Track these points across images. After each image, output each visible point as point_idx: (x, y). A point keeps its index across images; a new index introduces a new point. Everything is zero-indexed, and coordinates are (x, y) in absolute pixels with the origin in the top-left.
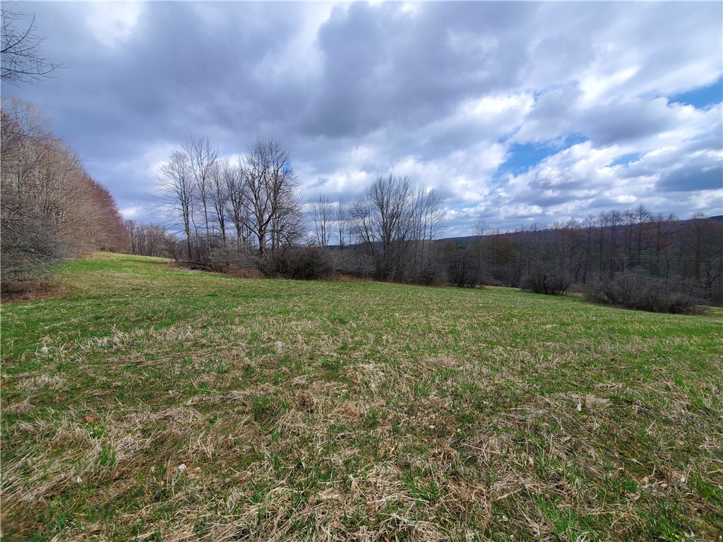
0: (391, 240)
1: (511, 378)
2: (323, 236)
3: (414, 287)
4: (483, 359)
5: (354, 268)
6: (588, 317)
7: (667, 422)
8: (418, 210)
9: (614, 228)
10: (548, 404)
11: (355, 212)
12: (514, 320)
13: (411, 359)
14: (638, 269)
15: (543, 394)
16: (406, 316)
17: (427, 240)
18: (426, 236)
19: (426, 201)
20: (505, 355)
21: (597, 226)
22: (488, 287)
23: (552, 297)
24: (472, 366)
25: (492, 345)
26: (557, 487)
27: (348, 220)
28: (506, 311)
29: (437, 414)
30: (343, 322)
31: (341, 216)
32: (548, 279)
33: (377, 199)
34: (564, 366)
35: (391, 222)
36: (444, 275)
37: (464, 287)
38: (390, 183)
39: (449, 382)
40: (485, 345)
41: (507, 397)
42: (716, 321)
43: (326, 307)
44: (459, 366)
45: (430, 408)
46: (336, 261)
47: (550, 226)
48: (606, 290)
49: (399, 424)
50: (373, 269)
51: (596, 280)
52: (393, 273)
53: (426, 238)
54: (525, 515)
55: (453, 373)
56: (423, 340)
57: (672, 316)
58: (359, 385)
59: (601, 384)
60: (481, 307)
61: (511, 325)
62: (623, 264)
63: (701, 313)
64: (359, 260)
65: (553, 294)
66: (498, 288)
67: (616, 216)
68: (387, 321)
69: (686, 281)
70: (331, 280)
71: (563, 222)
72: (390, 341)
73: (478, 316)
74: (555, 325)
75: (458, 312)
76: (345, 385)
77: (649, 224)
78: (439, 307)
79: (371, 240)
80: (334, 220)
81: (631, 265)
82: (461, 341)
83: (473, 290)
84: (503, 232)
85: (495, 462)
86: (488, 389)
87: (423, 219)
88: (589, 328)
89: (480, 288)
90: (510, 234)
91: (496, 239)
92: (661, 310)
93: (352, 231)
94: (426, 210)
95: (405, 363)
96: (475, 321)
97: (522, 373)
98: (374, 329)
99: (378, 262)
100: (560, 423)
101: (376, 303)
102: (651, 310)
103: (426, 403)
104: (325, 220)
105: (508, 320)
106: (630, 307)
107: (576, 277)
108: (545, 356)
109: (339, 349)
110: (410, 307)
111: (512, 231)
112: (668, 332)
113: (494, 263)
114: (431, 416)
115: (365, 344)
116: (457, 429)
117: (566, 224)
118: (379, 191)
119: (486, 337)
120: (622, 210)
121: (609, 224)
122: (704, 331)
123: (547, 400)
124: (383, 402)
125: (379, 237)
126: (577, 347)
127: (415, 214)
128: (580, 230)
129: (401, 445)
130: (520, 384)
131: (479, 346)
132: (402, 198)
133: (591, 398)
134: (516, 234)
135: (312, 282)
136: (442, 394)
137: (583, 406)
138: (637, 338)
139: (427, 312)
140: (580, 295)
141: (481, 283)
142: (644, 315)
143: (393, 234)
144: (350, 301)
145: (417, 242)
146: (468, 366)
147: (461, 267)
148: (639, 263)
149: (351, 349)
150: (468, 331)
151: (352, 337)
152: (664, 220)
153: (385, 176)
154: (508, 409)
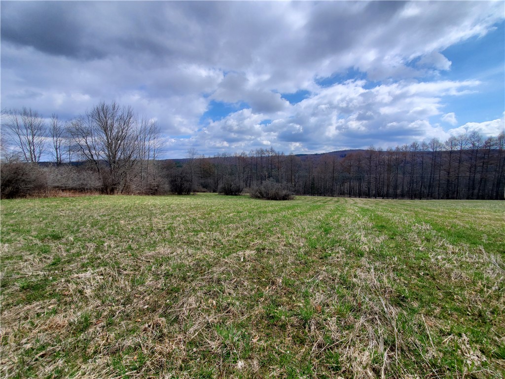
0: (117, 159)
1: (207, 252)
2: (32, 152)
3: (141, 197)
4: (189, 243)
5: (76, 184)
6: (250, 207)
7: (277, 255)
8: (142, 135)
9: (262, 158)
10: (226, 263)
11: (74, 130)
12: (213, 213)
13: (132, 257)
14: (271, 179)
15: (224, 258)
16: (131, 222)
17: (151, 160)
18: (151, 156)
19: (149, 129)
20: (205, 238)
21: (255, 156)
22: (198, 193)
23: (235, 197)
24: (182, 251)
25: (196, 232)
26: (227, 313)
27: (66, 137)
28: (208, 208)
29: (151, 295)
30: (56, 237)
31: (56, 132)
32: (233, 186)
33: (100, 121)
34: (237, 237)
35: (116, 144)
36: (167, 187)
37: (182, 194)
38: (114, 109)
39: (163, 267)
40: (192, 234)
41: (203, 265)
42: (297, 202)
43: (35, 225)
44: (172, 253)
45: (145, 292)
46: (51, 177)
47: (233, 155)
48: (259, 191)
49: (114, 316)
50: (99, 184)
51: (255, 185)
52: (121, 187)
53: (150, 159)
54: (207, 340)
55: (167, 259)
56: (145, 239)
57: (283, 201)
58: (71, 295)
59: (253, 243)
60: (192, 208)
61: (211, 217)
62: (265, 177)
63: (292, 199)
64: (82, 176)
65: (236, 195)
66: (205, 193)
67: (262, 151)
68: (112, 228)
69: (288, 184)
70: (46, 197)
71: (239, 153)
72: (112, 246)
73: (190, 214)
74: (234, 213)
75: (175, 214)
76: (53, 300)
77: (275, 156)
78: (161, 211)
79: (95, 158)
80: (47, 136)
81: (269, 177)
82: (176, 234)
83: (189, 196)
84: (207, 157)
85: (192, 314)
86: (192, 264)
87: (146, 143)
88: (251, 213)
89: (193, 195)
90: (211, 158)
91: (203, 161)
92: (280, 200)
93: (71, 149)
94: (149, 136)
95: (125, 262)
96: (187, 218)
97: (214, 247)
98: (96, 239)
99: (105, 179)
100: (232, 272)
101: (101, 214)
102: (276, 200)
103: (142, 290)
104: (33, 135)
105: (209, 214)
106: (269, 199)
107: (246, 185)
108: (228, 233)
109: (49, 266)
110: (135, 213)
111: (212, 156)
112: (281, 209)
113: (202, 178)
114: (145, 298)
115: (84, 254)
116: (166, 301)
117: (240, 154)
118: (102, 114)
119: (194, 228)
120: (264, 149)
121: (260, 155)
122: (293, 207)
123: (226, 260)
124: (99, 302)
125: (104, 156)
126: (244, 224)
127: (139, 139)
128: (247, 158)
129: (112, 335)
130: (213, 254)
131: (188, 235)
132: (127, 123)
133: (248, 252)
134: (214, 158)
135: (18, 200)
136: (157, 277)
137: (244, 258)
138: (269, 215)
139: (151, 216)
140: (248, 194)
141: (194, 191)
142: (273, 202)
143: (119, 154)
144: (69, 216)
145: (141, 161)
146: (179, 251)
147: (179, 180)
148: (272, 176)
149: (64, 263)
150: (182, 226)
151: (67, 251)
152: (280, 155)
153: (109, 103)
154: (203, 274)
